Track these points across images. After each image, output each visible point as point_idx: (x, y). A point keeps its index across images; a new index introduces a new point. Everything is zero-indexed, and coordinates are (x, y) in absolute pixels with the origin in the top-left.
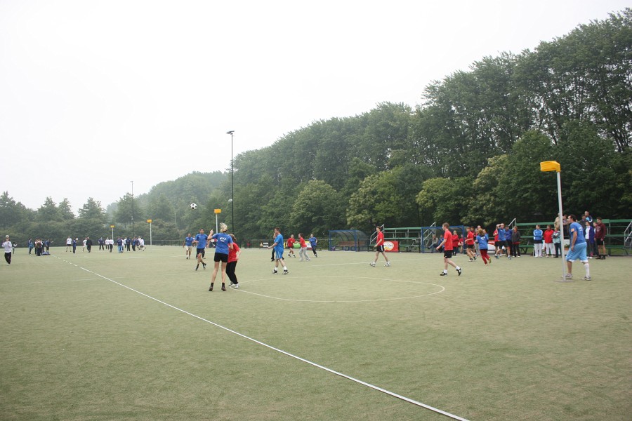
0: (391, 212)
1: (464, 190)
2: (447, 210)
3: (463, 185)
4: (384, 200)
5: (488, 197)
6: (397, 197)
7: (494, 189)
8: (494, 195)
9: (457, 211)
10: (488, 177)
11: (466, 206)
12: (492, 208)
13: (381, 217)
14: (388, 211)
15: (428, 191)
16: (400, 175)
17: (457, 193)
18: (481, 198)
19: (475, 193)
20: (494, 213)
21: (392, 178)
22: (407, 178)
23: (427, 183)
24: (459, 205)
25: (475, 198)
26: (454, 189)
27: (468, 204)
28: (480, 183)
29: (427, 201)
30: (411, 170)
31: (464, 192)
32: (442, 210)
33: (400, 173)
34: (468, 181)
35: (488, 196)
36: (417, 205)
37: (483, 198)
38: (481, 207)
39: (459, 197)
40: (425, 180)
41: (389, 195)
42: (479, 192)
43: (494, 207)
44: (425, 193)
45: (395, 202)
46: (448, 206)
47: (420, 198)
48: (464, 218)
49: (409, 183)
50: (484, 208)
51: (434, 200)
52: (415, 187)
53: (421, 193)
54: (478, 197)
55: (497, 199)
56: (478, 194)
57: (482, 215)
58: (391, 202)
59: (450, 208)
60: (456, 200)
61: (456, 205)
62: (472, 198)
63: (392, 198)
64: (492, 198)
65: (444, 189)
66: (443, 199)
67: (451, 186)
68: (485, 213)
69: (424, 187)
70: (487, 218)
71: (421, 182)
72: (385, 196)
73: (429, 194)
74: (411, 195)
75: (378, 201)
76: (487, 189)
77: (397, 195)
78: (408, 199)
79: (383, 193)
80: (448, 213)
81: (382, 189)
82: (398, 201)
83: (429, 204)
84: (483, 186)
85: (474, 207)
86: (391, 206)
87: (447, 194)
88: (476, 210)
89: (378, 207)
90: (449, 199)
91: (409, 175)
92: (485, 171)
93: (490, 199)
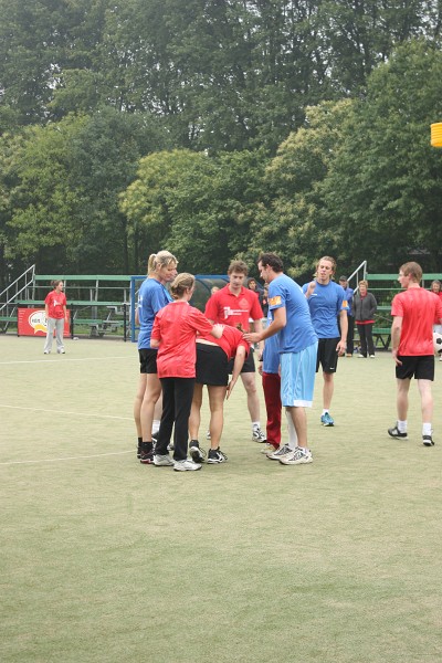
0: (54, 234)
1: (242, 185)
2: (198, 234)
3: (240, 171)
4: (35, 201)
5: (301, 205)
6: (70, 195)
7: (317, 185)
8: (318, 201)
9: (222, 237)
10: (304, 154)
11: (247, 225)
12: (310, 233)
13: (28, 246)
14: (45, 231)
15: (151, 184)
16: (82, 137)
17: (225, 192)
18: (283, 206)
19: (270, 193)
20: (315, 245)
21: (59, 145)
22: (96, 145)
23: (150, 163)
24: (230, 222)
25: (268, 205)
26: (216, 182)
27: (252, 220)
28: (284, 168)
29: (148, 210)
30: (113, 125)
31: (241, 191)
32: (185, 234)
33: (83, 131)
34: (253, 163)
35: (302, 203)
36: (123, 217)
37: (288, 207)
38: (284, 230)
39: (230, 202)
40: (144, 154)
41: (51, 190)
42: (279, 191)
43: (315, 232)
44: (144, 189)
45: (65, 208)
46: (201, 223)
47: (130, 200)
48: (240, 255)
49: (103, 159)
50: (291, 233)
51: (166, 208)
52: (117, 171)
53: (133, 186)
54: (276, 203)
55: (324, 212)
56: (278, 196)
57: (283, 249)
58: (54, 208)
59: (206, 230)
60: (222, 209)
61: (220, 222)
62: (261, 205)
63: (57, 197)
64: (312, 208)
65: (193, 180)
66: (191, 207)
67: (210, 173)
68: (291, 246)
69: (140, 172)
70: (295, 259)
71: (133, 160)
72: (39, 192)
73: (154, 192)
74: (106, 191)
75: (20, 203)
76: (300, 184)
77: (72, 190)
78: (99, 201)
79: (33, 182)
80: (200, 242)
81: (31, 172)
82: (72, 205)
83: (153, 217)
84: (289, 177)
85: (266, 229)
86: (55, 216)
87: (200, 194)
88: (271, 237)
89: (20, 218)
90: (204, 206)
91: (104, 139)
92: (296, 139)
93: (306, 211)
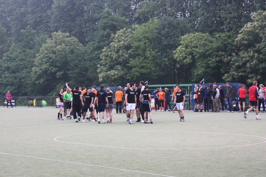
0: (147, 68)
1: (225, 46)
2: (208, 66)
3: (224, 40)
4: (138, 55)
5: (251, 54)
6: (153, 52)
7: (257, 45)
8: (259, 52)
9: (218, 68)
10: (250, 33)
11: (228, 63)
12: (256, 65)
13: (136, 73)
14: (143, 67)
15: (187, 47)
16: (156, 29)
17: (218, 49)
18: (244, 55)
19: (238, 49)
20: (258, 70)
21: (147, 32)
22: (163, 32)
23: (186, 38)
24: (221, 61)
25: (237, 54)
26: (215, 45)
27: (230, 60)
28: (243, 39)
29: (186, 58)
30: (169, 24)
31: (225, 48)
32: (202, 67)
33: (157, 26)
34: (229, 37)
35: (252, 53)
36: (175, 61)
37: (246, 55)
38: (245, 64)
39: (220, 53)
40: (183, 35)
41: (144, 51)
42: (241, 48)
43: (258, 64)
44: (184, 49)
45: (151, 58)
46: (210, 62)
47: (178, 53)
48: (226, 75)
49: (166, 38)
50: (248, 65)
51: (193, 57)
52: (172, 42)
53: (179, 48)
54: (241, 53)
55: (261, 56)
56: (241, 50)
57: (244, 72)
58: (146, 58)
59: (212, 65)
60: (217, 56)
61: (217, 61)
62: (234, 54)
63: (148, 53)
64: (256, 55)
65: (205, 45)
66: (204, 56)
67: (211, 42)
68: (248, 70)
69: (181, 42)
70: (250, 76)
71: (178, 37)
72: (140, 52)
73: (189, 50)
74: (168, 50)
75: (133, 56)
76: (249, 45)
77: (153, 50)
78: (164, 55)
79: (138, 48)
80: (209, 70)
81: (136, 44)
82: (153, 57)
83: (188, 60)
84: (246, 42)
85: (237, 64)
86: (147, 61)
87: (208, 51)
88: (239, 67)
89: (132, 62)
90: (210, 55)
91: (166, 30)
92: (248, 26)
93: (254, 56)
